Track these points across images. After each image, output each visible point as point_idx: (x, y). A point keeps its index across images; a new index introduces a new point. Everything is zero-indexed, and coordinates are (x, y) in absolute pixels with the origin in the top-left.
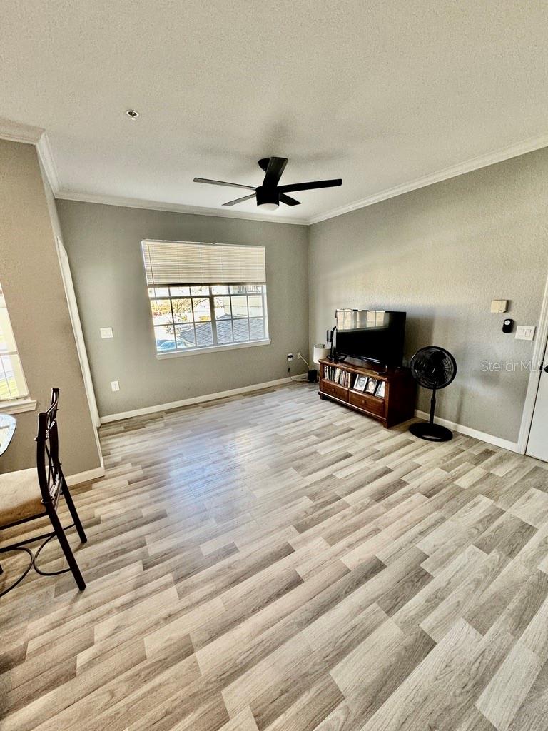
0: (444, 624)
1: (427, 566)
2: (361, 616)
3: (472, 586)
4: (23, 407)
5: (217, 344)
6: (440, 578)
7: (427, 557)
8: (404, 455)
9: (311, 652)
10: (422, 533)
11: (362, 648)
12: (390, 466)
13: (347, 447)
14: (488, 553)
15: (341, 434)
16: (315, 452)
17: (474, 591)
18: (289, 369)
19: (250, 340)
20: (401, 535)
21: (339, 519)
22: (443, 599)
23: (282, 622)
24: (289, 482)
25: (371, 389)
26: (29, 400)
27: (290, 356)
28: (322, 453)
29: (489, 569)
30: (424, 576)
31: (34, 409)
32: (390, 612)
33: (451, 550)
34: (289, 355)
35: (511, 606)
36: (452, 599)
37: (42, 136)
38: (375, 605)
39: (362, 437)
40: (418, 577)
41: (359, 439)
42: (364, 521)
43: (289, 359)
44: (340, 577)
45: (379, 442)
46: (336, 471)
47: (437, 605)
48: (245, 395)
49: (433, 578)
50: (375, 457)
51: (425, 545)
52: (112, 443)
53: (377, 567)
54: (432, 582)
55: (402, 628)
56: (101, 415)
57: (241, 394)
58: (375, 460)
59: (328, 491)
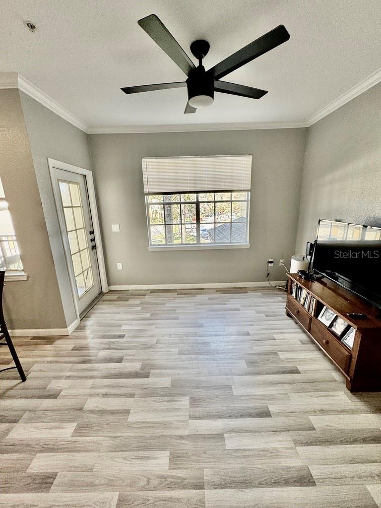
4: (19, 277)
5: (200, 243)
8: (354, 461)
12: (315, 472)
13: (271, 398)
15: (277, 373)
16: (229, 387)
18: (268, 274)
19: (231, 243)
24: (171, 417)
25: (339, 328)
26: (23, 273)
27: (271, 262)
28: (236, 392)
31: (26, 279)
34: (270, 260)
37: (19, 79)
39: (303, 390)
41: (298, 391)
43: (270, 265)
45: (322, 411)
46: (232, 431)
48: (219, 290)
50: (301, 438)
52: (102, 308)
56: (109, 284)
57: (216, 289)
58: (297, 443)
59: (198, 462)
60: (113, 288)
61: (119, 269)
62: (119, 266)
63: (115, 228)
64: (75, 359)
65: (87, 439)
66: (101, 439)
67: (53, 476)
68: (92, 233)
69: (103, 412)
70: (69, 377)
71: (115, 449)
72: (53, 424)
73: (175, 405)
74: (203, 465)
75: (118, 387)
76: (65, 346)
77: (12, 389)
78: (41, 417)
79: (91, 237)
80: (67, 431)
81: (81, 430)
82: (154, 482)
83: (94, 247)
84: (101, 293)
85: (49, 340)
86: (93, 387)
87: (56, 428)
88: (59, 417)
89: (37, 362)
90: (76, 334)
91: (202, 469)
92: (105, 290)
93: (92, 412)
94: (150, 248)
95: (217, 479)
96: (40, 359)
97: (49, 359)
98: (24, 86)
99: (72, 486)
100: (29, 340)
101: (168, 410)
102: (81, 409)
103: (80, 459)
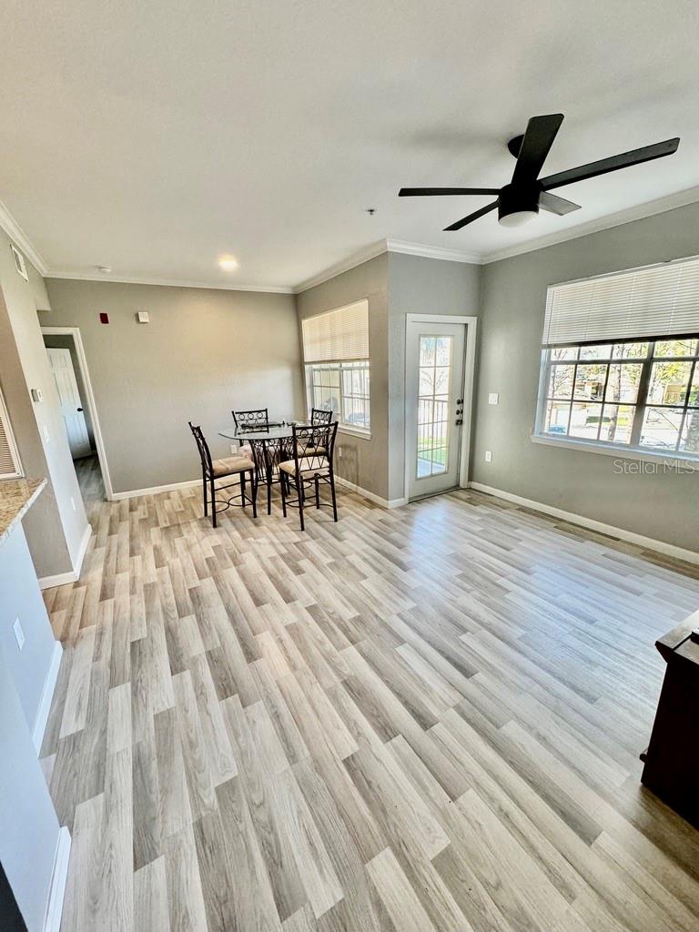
0: (179, 689)
1: (234, 700)
2: (216, 634)
3: (192, 736)
6: (216, 706)
7: (244, 707)
9: (209, 607)
10: (277, 716)
11: (197, 631)
12: (438, 728)
14: (217, 789)
17: (187, 734)
20: (281, 690)
21: (319, 637)
22: (197, 697)
23: (233, 596)
24: (386, 603)
29: (199, 773)
30: (226, 693)
31: (370, 439)
32: (209, 653)
33: (241, 740)
35: (154, 764)
36: (193, 707)
38: (219, 645)
40: (227, 687)
42: (311, 659)
44: (251, 628)
47: (195, 691)
49: (220, 700)
50: (465, 708)
51: (259, 711)
53: (250, 656)
54: (216, 698)
55: (194, 657)
56: (471, 478)
57: (642, 548)
58: (458, 708)
59: (368, 634)
60: (475, 485)
61: (487, 460)
62: (488, 457)
63: (492, 399)
64: (373, 527)
65: (330, 571)
66: (337, 578)
67: (304, 572)
68: (461, 402)
69: (353, 566)
70: (358, 535)
71: (337, 587)
72: (325, 552)
73: (400, 601)
74: (368, 638)
75: (378, 561)
76: (378, 514)
77: (327, 522)
78: (324, 545)
79: (458, 407)
80: (327, 560)
81: (334, 566)
82: (335, 616)
83: (460, 422)
84: (457, 487)
85: (372, 504)
86: (364, 550)
87: (325, 555)
88: (331, 551)
89: (352, 515)
90: (395, 511)
91: (365, 638)
92: (462, 485)
93: (348, 561)
94: (535, 438)
95: (366, 651)
96: (355, 515)
97: (360, 518)
98: (394, 246)
99: (305, 583)
100: (361, 499)
101: (391, 599)
102: (344, 556)
103: (320, 576)
